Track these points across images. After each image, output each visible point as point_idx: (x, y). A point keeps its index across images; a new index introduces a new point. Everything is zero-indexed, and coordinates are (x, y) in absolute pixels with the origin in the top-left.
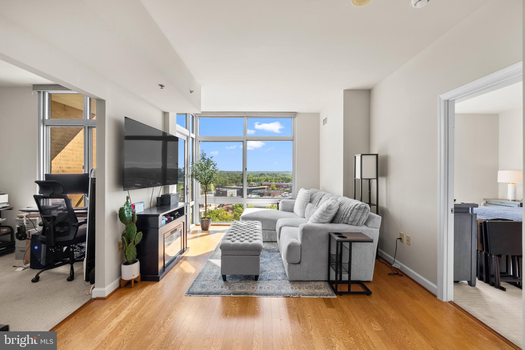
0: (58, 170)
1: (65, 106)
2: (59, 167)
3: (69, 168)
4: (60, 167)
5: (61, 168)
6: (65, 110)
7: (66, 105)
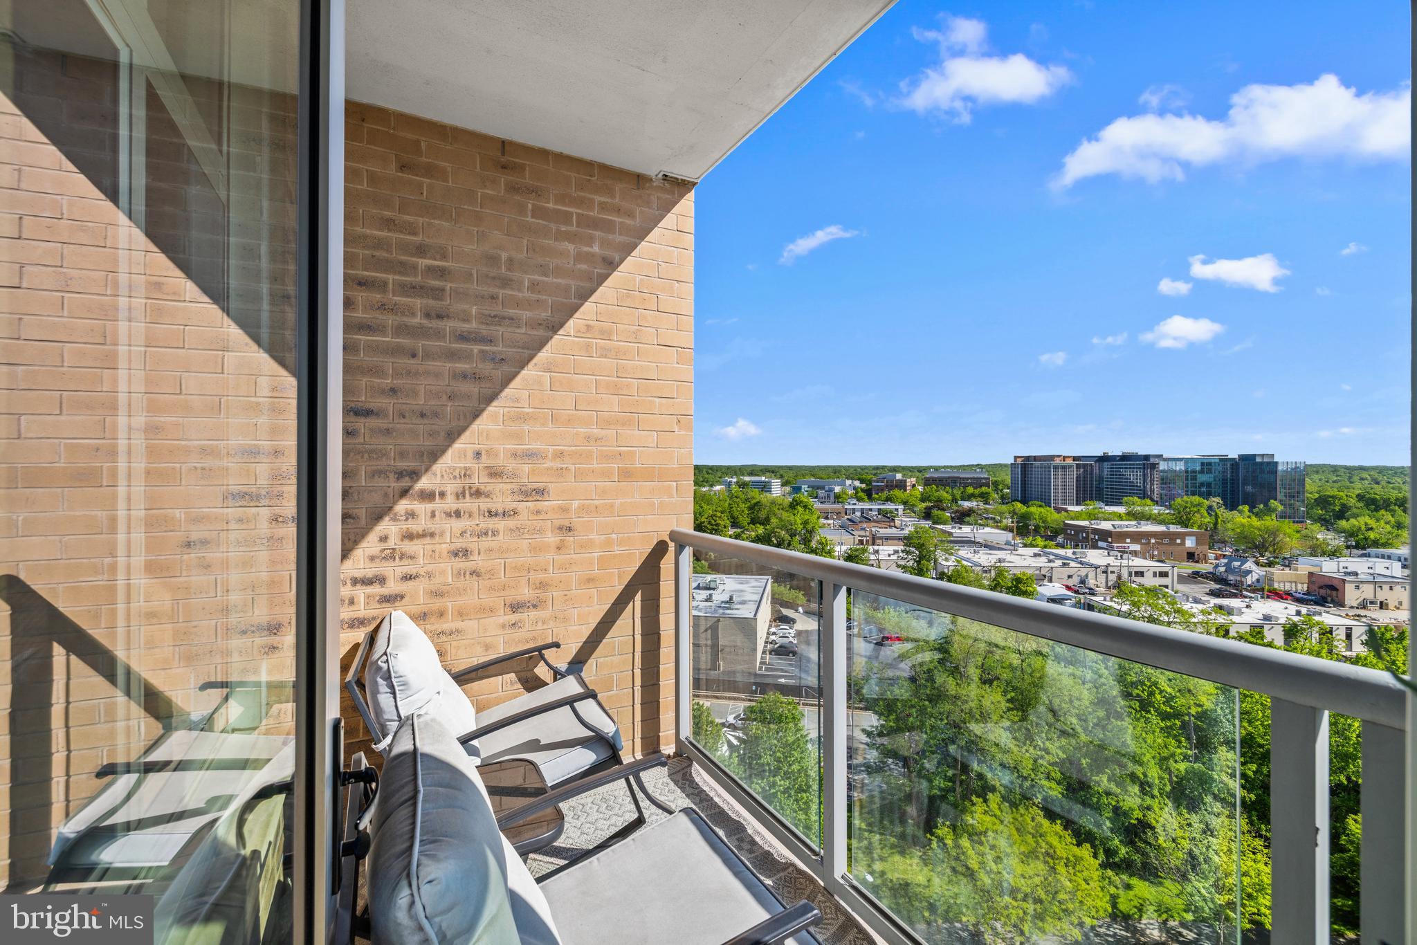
0: (466, 469)
1: (507, 148)
2: (470, 454)
3: (530, 455)
4: (478, 455)
5: (484, 457)
6: (504, 167)
7: (511, 143)
